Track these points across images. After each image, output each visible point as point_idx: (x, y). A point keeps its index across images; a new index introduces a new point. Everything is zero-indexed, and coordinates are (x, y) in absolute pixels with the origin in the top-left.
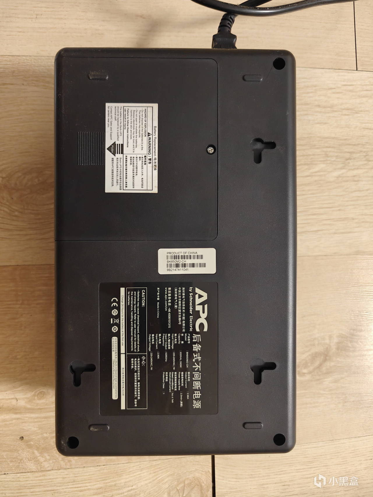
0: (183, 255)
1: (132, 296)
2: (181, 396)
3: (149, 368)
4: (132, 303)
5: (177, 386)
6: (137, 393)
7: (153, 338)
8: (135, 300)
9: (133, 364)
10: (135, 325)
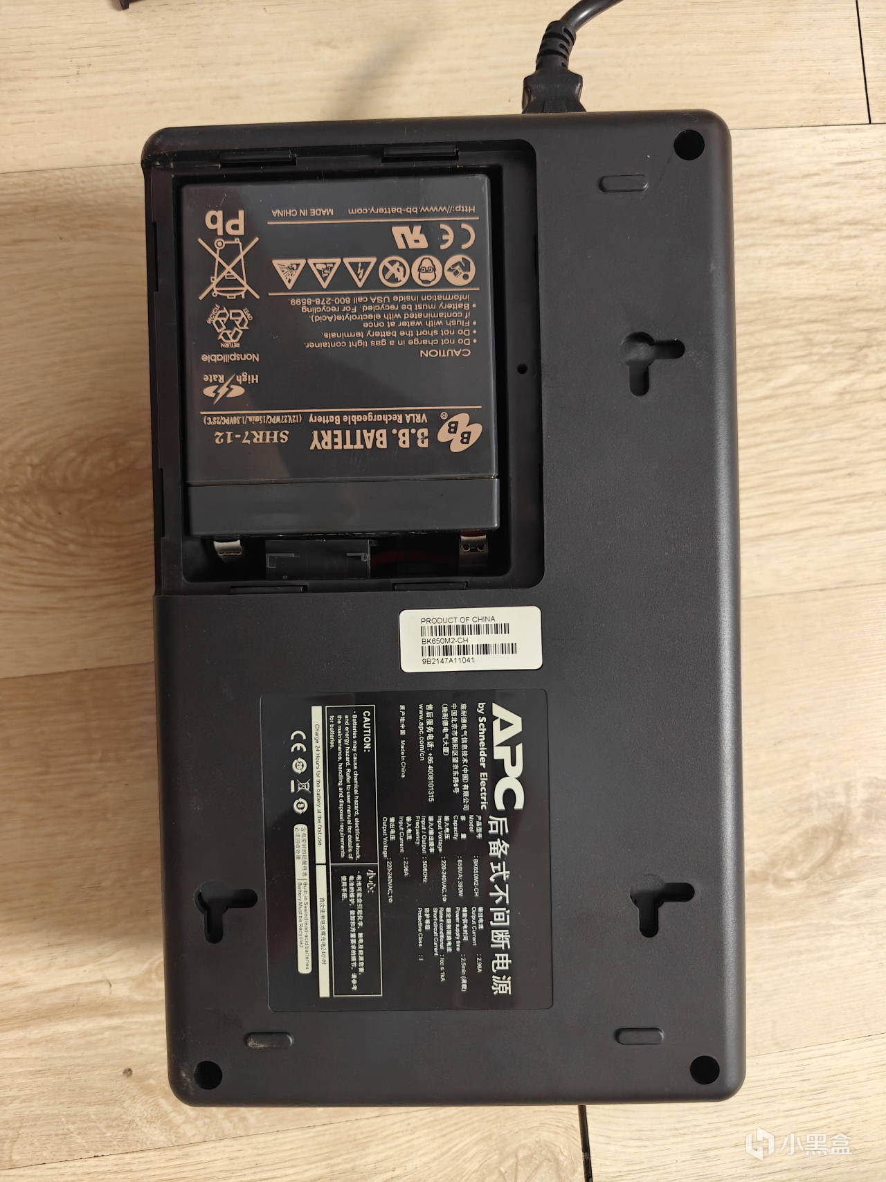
0: (461, 624)
1: (340, 727)
2: (463, 965)
3: (385, 898)
4: (340, 742)
5: (454, 941)
6: (357, 958)
7: (392, 826)
8: (347, 735)
9: (345, 890)
10: (348, 796)
